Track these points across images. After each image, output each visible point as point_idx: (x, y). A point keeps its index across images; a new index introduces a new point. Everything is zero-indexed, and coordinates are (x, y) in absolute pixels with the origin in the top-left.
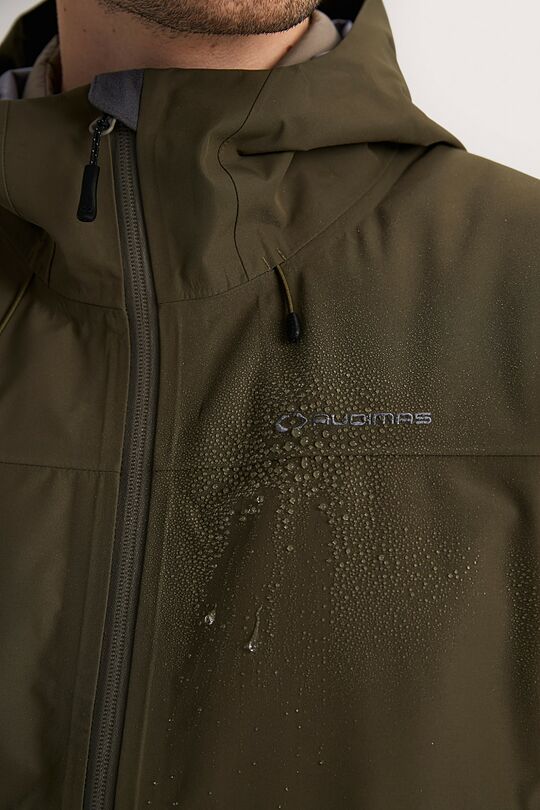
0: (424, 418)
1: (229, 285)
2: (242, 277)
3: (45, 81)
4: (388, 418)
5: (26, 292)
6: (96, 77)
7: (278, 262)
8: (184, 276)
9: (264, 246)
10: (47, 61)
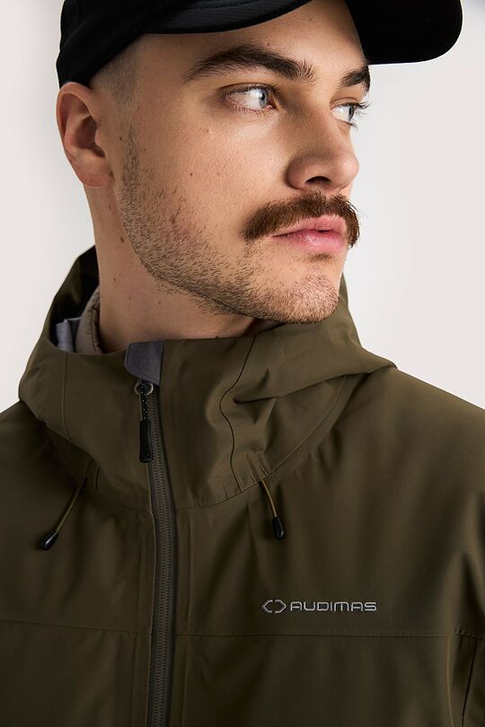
0: (371, 606)
1: (226, 495)
2: (236, 489)
3: (92, 329)
4: (345, 605)
5: (77, 499)
6: (130, 345)
7: (262, 477)
8: (194, 490)
9: (252, 466)
10: (93, 307)
